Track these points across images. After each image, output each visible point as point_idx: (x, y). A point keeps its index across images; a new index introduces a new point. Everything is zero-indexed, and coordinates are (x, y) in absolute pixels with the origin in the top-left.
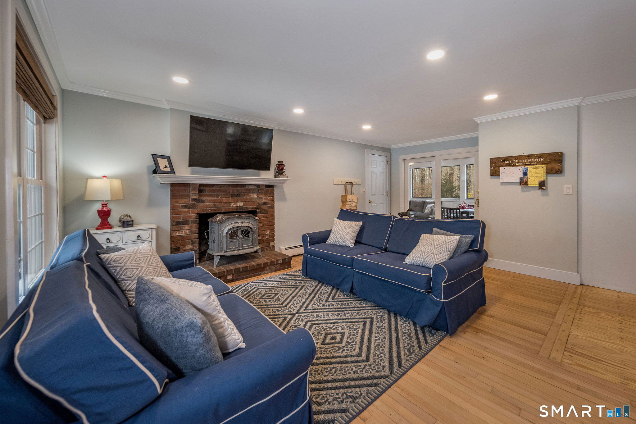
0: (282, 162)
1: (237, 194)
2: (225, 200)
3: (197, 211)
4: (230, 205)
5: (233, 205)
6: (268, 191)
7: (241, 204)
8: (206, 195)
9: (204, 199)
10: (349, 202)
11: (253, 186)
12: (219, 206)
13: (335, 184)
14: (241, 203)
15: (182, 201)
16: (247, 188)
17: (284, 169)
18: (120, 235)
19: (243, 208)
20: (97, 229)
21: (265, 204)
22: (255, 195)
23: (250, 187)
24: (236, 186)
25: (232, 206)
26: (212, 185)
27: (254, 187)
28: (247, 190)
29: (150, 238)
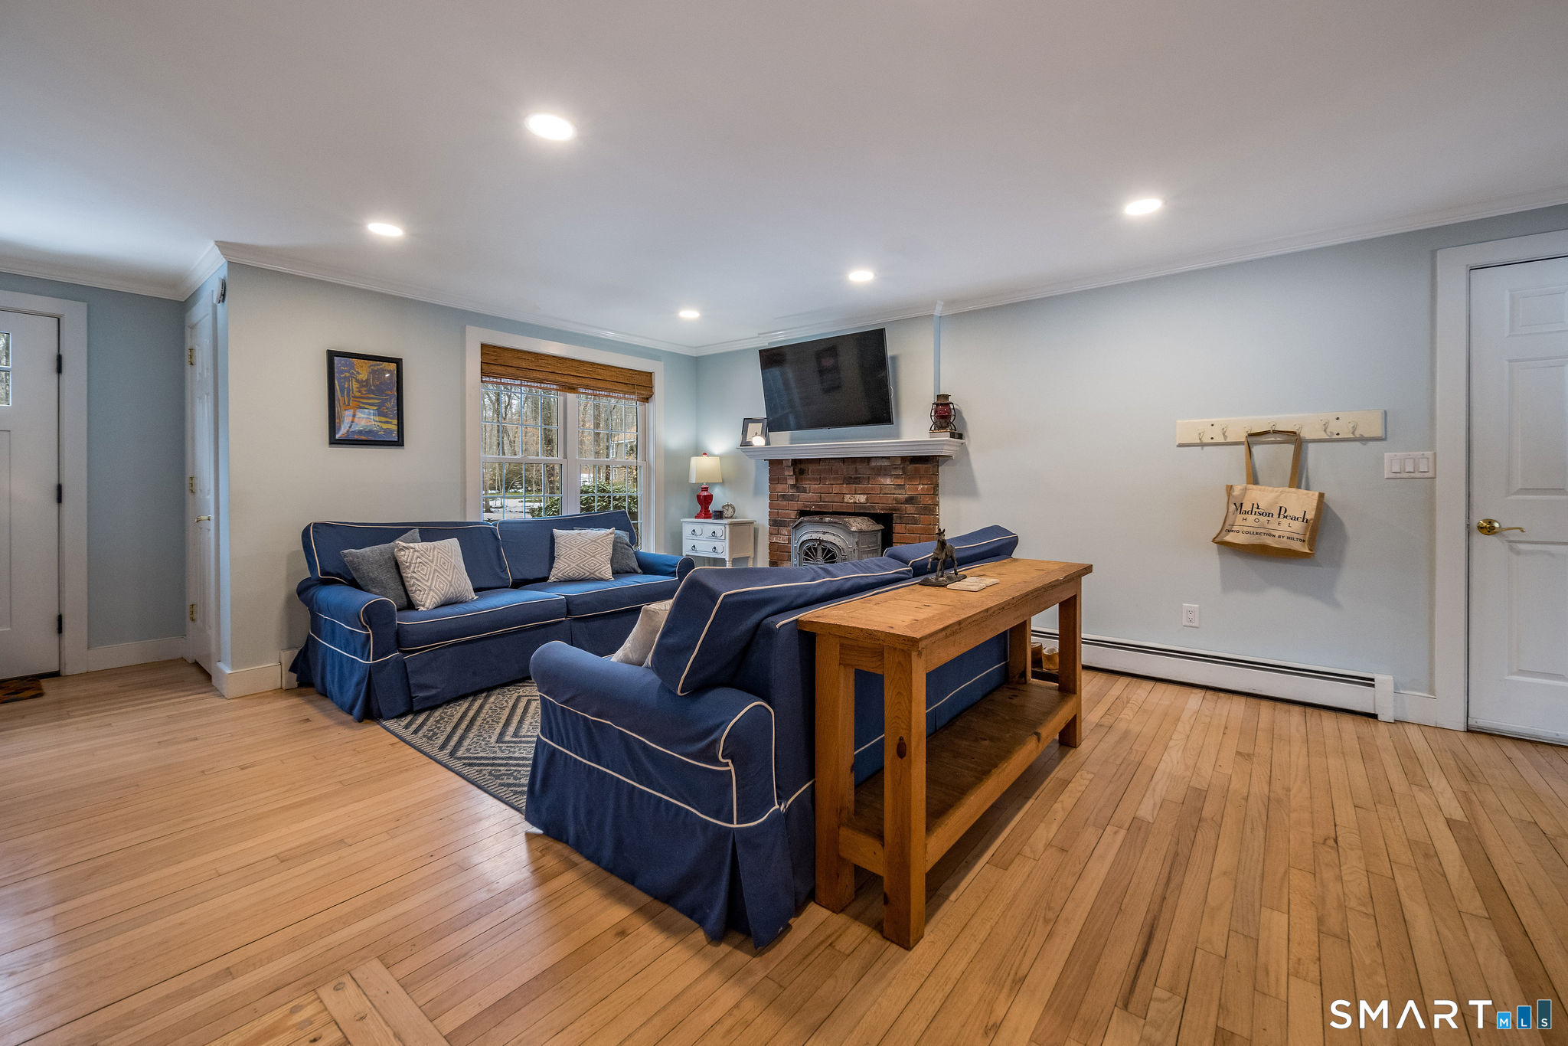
0: (946, 397)
1: (856, 478)
2: (836, 489)
3: (798, 505)
4: (843, 498)
5: (848, 498)
6: (917, 471)
7: (862, 498)
8: (809, 479)
9: (806, 485)
10: (1251, 518)
11: (884, 460)
12: (826, 500)
13: (1180, 445)
14: (862, 496)
15: (780, 487)
16: (873, 464)
17: (953, 413)
18: (702, 526)
19: (865, 508)
20: (696, 517)
21: (910, 500)
22: (888, 481)
23: (879, 463)
24: (854, 460)
25: (846, 500)
26: (819, 461)
27: (886, 464)
28: (873, 469)
29: (723, 538)
